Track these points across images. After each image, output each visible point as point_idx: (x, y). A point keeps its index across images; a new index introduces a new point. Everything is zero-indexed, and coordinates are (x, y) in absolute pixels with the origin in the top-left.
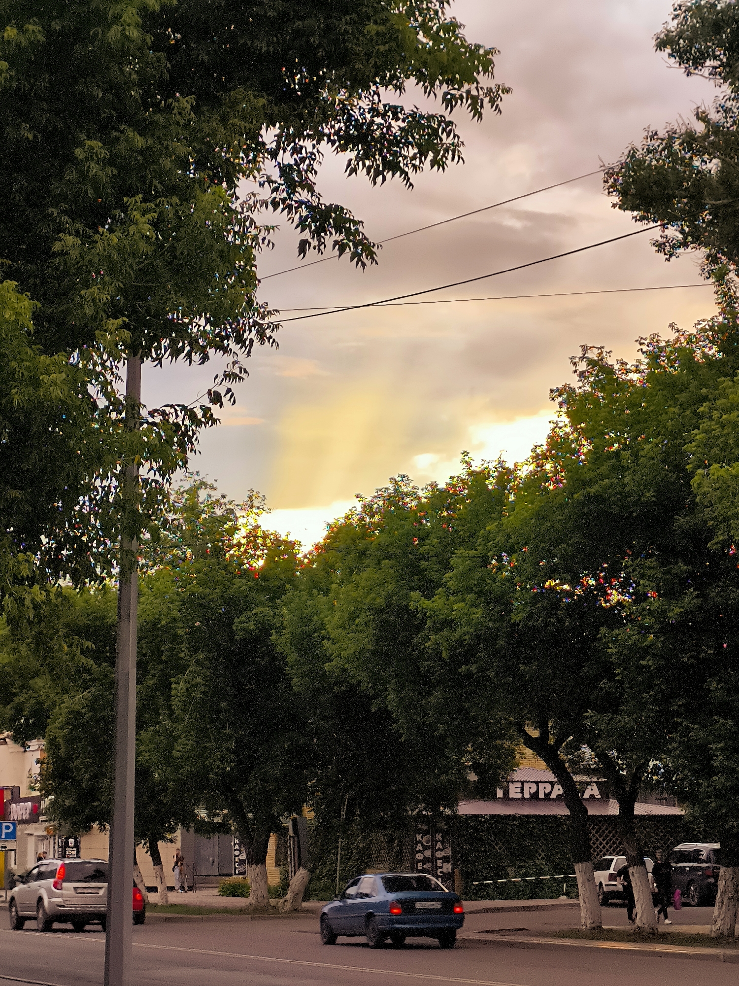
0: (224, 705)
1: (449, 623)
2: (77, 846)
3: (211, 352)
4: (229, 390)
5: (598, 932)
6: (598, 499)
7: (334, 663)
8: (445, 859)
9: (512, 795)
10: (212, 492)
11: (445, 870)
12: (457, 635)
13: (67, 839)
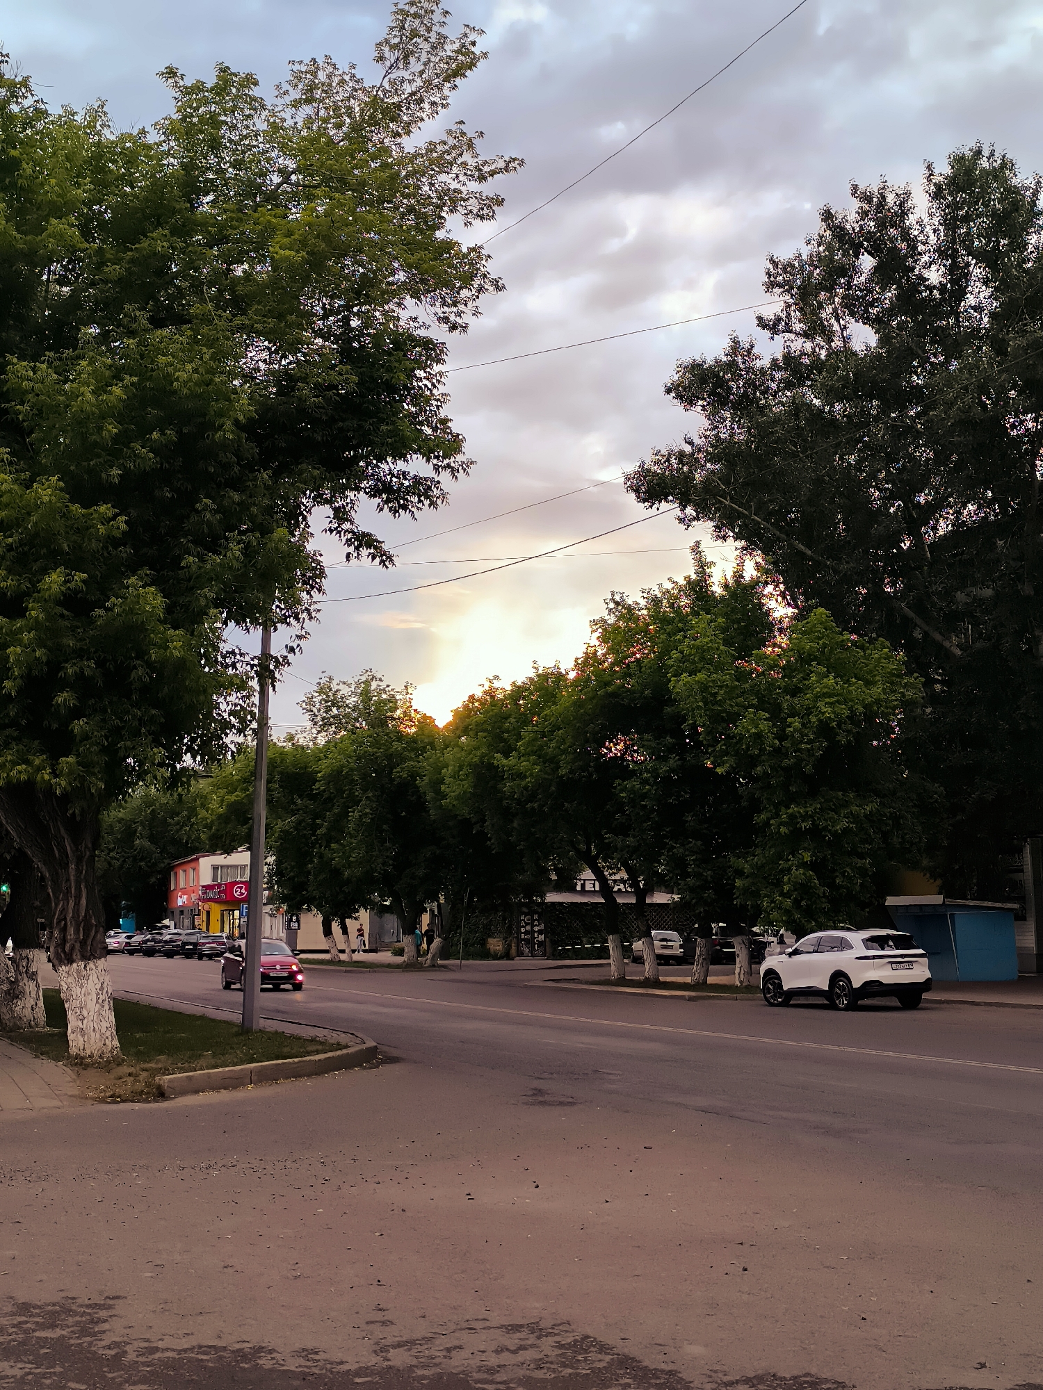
0: (385, 827)
1: (521, 776)
2: (298, 921)
3: (279, 625)
4: (298, 645)
5: (622, 981)
6: (613, 695)
7: (448, 800)
8: (540, 932)
9: (587, 888)
10: (380, 683)
11: (539, 939)
12: (523, 783)
13: (291, 916)
